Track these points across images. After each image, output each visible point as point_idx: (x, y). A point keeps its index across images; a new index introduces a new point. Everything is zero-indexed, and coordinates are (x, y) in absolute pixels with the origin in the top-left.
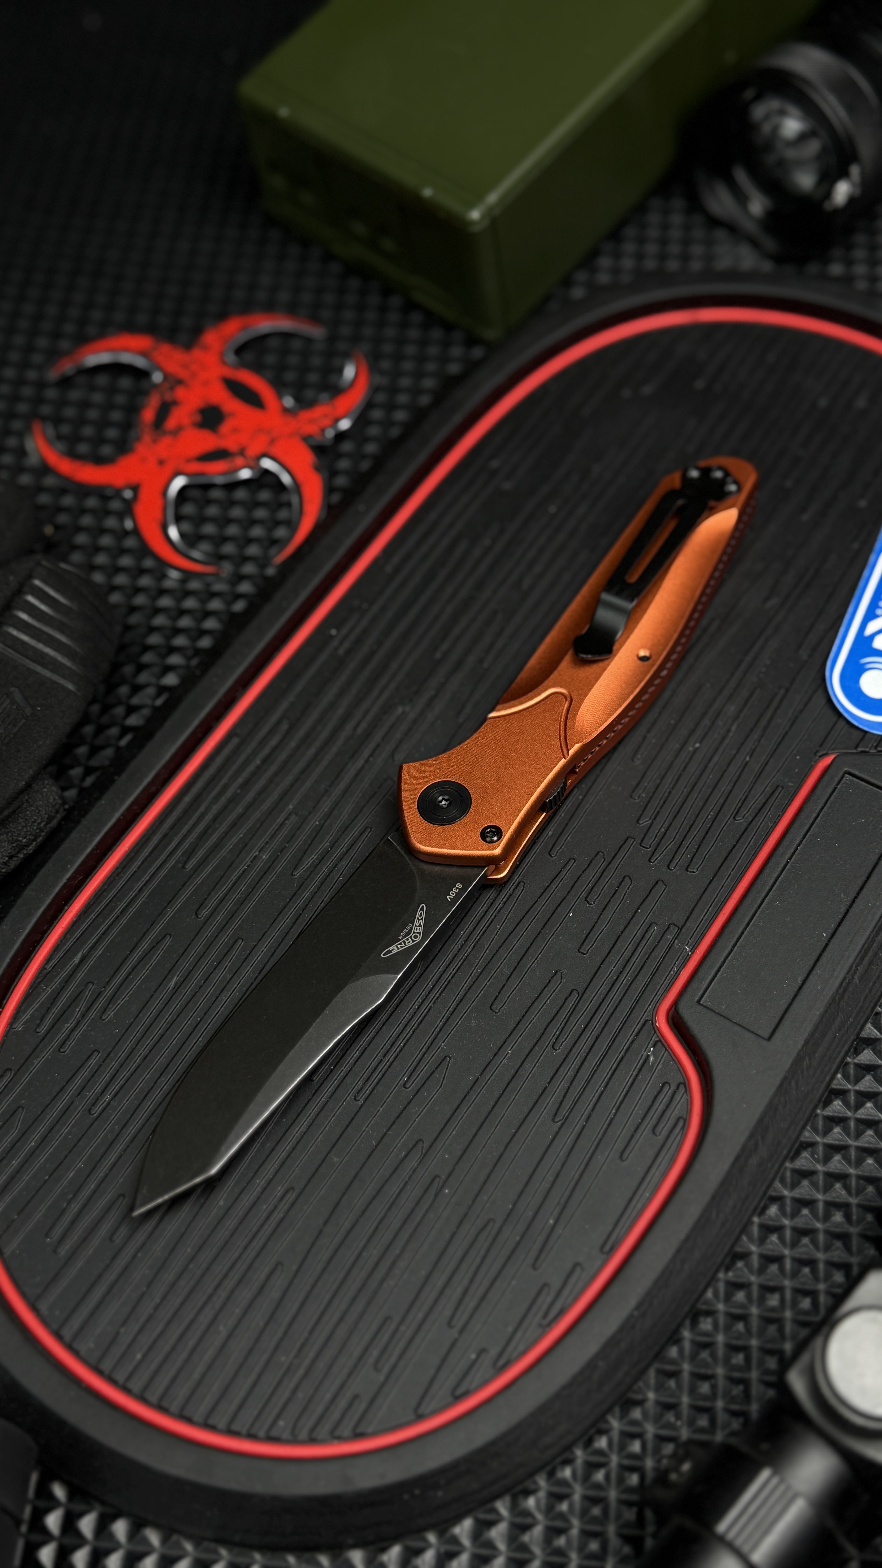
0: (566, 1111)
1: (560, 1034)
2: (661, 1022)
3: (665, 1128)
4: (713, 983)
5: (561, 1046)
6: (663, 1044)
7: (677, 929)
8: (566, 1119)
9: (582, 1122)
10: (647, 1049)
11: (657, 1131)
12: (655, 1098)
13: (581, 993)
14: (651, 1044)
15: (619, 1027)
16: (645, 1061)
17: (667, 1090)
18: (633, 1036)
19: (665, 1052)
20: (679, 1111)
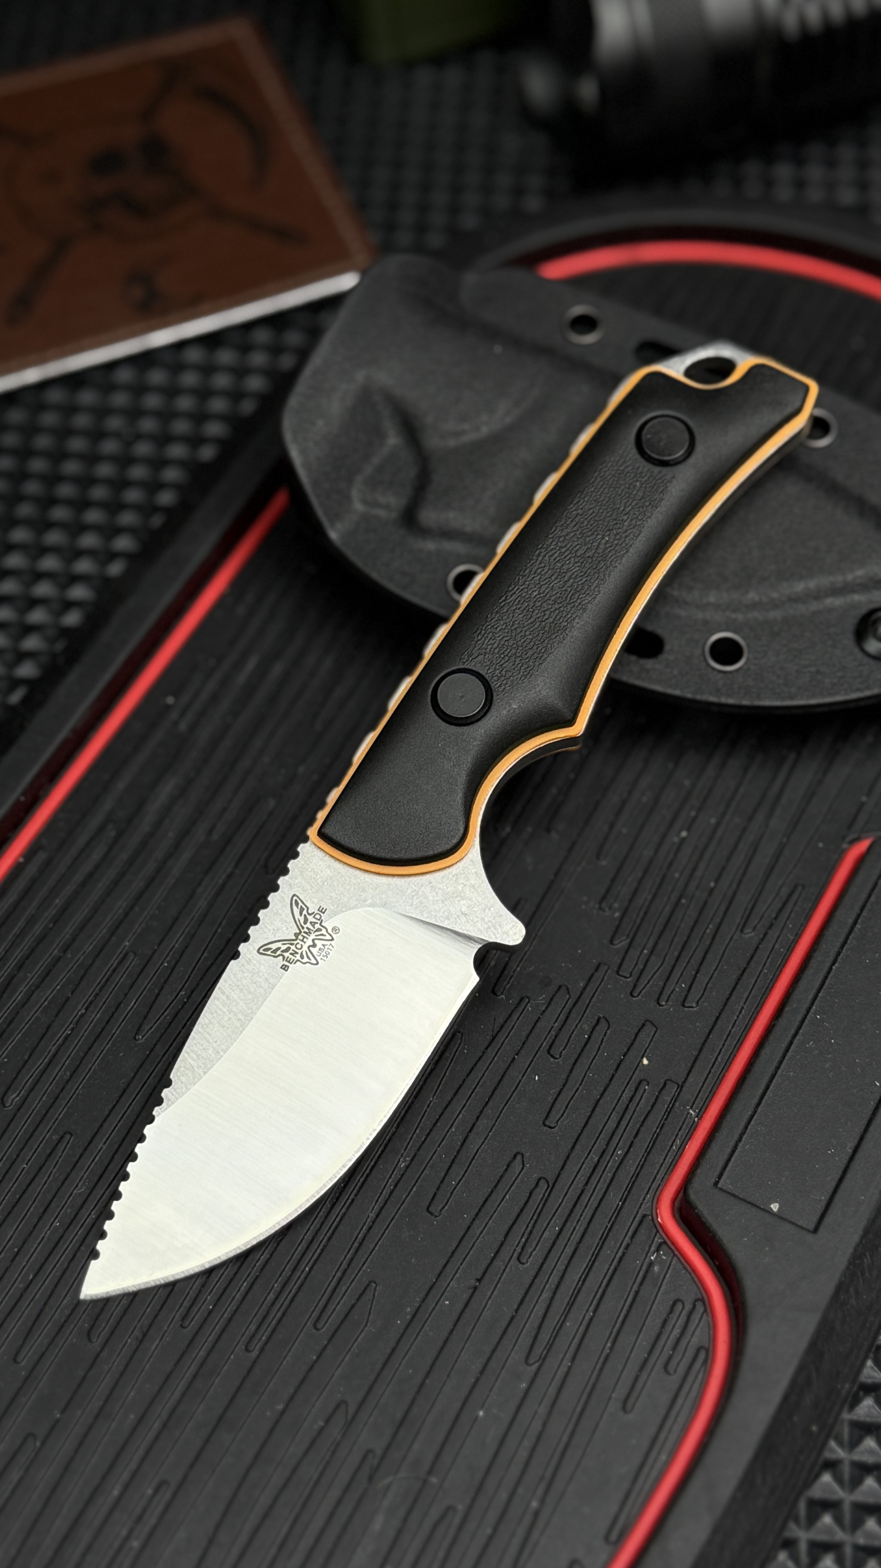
0: (542, 1348)
1: (527, 1241)
2: (666, 1217)
3: (682, 1364)
4: (733, 1159)
5: (529, 1258)
6: (670, 1248)
7: (676, 1086)
8: (543, 1359)
9: (567, 1363)
10: (649, 1254)
11: (671, 1368)
12: (665, 1322)
13: (551, 1184)
14: (653, 1248)
15: (607, 1226)
16: (647, 1271)
17: (680, 1309)
18: (627, 1239)
19: (673, 1258)
20: (699, 1338)
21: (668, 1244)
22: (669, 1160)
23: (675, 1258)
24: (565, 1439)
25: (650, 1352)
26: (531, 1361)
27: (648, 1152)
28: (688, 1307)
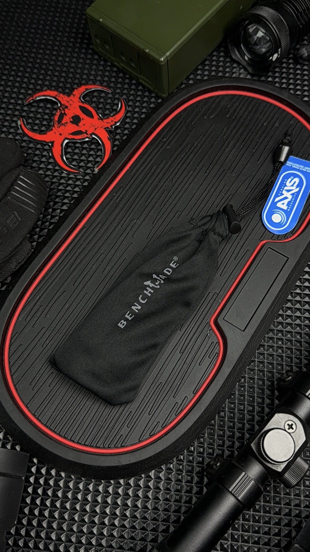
0: (183, 350)
2: (212, 324)
3: (212, 356)
4: (228, 313)
5: (182, 330)
6: (212, 330)
7: (217, 294)
9: (188, 353)
10: (208, 331)
12: (209, 347)
15: (199, 324)
16: (207, 335)
17: (213, 344)
18: (203, 328)
20: (217, 351)
22: (214, 311)
23: (213, 333)
24: (186, 370)
25: (206, 353)
26: (181, 352)
27: (210, 309)
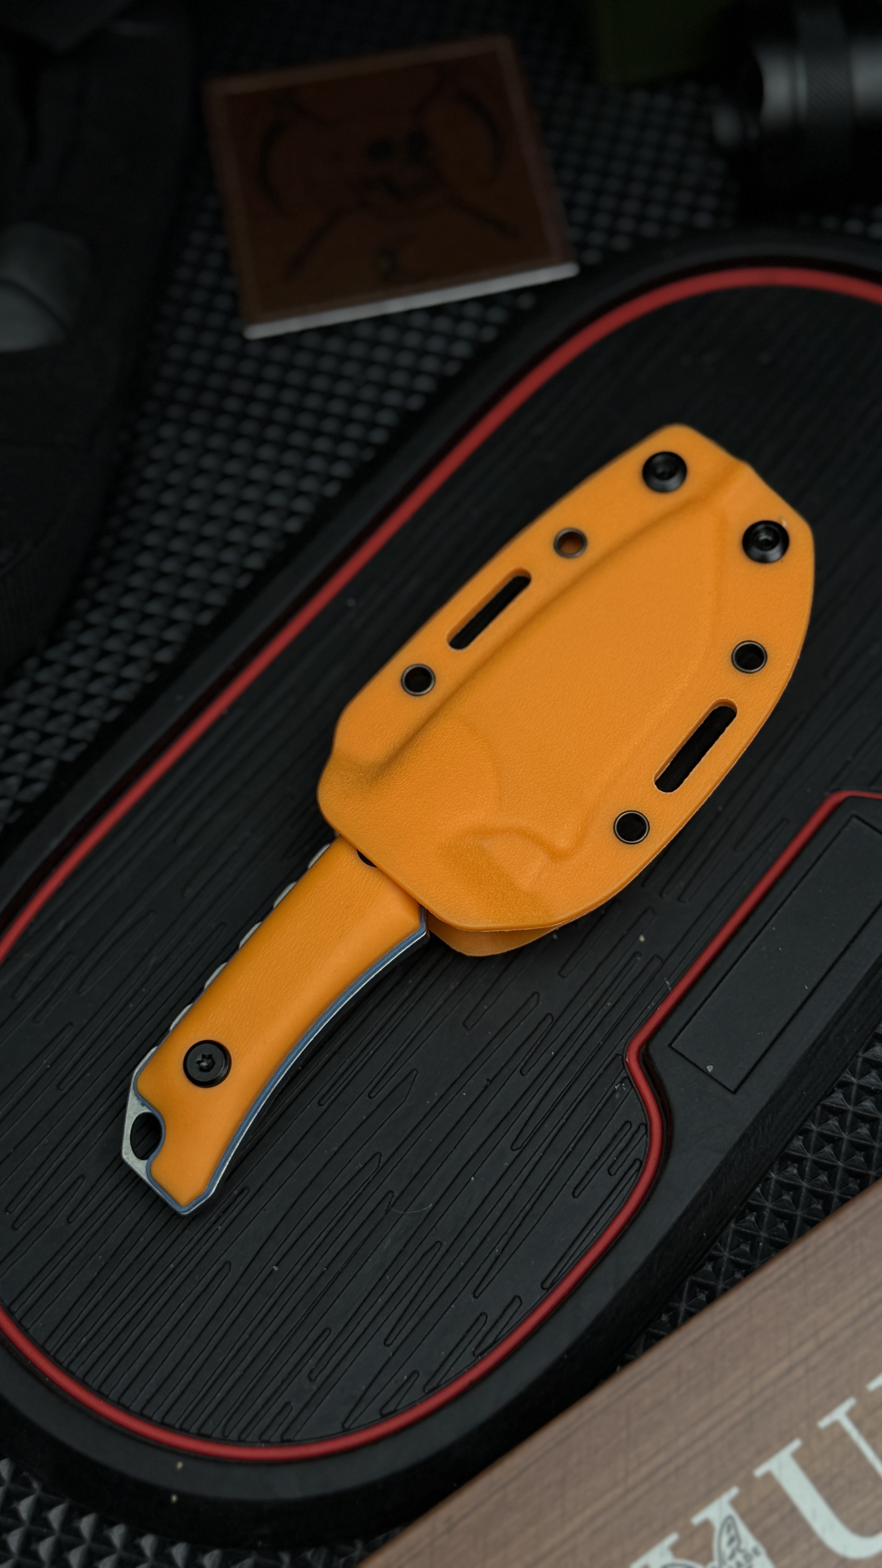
0: (525, 1139)
1: (529, 1058)
2: (632, 1059)
3: (621, 1169)
4: (687, 1027)
5: (529, 1071)
6: (630, 1082)
7: (660, 961)
8: (523, 1148)
9: (540, 1153)
10: (614, 1085)
11: (613, 1171)
12: (615, 1136)
13: (555, 1019)
14: (618, 1080)
15: (588, 1058)
16: (611, 1096)
17: (628, 1129)
18: (601, 1070)
19: (631, 1089)
20: (637, 1152)
21: (630, 1080)
22: (643, 1016)
23: (633, 1091)
24: (528, 1207)
25: (599, 1157)
26: (514, 1148)
27: (629, 1009)
28: (634, 1128)
